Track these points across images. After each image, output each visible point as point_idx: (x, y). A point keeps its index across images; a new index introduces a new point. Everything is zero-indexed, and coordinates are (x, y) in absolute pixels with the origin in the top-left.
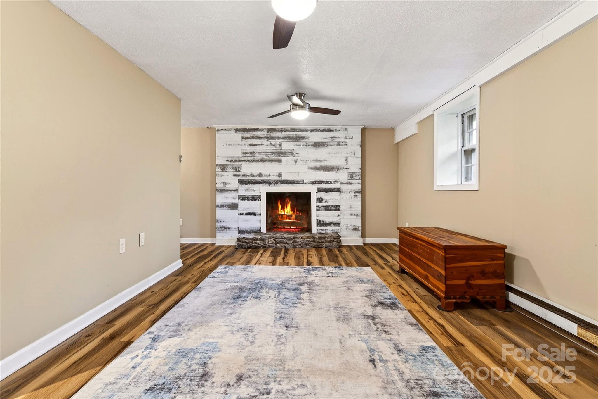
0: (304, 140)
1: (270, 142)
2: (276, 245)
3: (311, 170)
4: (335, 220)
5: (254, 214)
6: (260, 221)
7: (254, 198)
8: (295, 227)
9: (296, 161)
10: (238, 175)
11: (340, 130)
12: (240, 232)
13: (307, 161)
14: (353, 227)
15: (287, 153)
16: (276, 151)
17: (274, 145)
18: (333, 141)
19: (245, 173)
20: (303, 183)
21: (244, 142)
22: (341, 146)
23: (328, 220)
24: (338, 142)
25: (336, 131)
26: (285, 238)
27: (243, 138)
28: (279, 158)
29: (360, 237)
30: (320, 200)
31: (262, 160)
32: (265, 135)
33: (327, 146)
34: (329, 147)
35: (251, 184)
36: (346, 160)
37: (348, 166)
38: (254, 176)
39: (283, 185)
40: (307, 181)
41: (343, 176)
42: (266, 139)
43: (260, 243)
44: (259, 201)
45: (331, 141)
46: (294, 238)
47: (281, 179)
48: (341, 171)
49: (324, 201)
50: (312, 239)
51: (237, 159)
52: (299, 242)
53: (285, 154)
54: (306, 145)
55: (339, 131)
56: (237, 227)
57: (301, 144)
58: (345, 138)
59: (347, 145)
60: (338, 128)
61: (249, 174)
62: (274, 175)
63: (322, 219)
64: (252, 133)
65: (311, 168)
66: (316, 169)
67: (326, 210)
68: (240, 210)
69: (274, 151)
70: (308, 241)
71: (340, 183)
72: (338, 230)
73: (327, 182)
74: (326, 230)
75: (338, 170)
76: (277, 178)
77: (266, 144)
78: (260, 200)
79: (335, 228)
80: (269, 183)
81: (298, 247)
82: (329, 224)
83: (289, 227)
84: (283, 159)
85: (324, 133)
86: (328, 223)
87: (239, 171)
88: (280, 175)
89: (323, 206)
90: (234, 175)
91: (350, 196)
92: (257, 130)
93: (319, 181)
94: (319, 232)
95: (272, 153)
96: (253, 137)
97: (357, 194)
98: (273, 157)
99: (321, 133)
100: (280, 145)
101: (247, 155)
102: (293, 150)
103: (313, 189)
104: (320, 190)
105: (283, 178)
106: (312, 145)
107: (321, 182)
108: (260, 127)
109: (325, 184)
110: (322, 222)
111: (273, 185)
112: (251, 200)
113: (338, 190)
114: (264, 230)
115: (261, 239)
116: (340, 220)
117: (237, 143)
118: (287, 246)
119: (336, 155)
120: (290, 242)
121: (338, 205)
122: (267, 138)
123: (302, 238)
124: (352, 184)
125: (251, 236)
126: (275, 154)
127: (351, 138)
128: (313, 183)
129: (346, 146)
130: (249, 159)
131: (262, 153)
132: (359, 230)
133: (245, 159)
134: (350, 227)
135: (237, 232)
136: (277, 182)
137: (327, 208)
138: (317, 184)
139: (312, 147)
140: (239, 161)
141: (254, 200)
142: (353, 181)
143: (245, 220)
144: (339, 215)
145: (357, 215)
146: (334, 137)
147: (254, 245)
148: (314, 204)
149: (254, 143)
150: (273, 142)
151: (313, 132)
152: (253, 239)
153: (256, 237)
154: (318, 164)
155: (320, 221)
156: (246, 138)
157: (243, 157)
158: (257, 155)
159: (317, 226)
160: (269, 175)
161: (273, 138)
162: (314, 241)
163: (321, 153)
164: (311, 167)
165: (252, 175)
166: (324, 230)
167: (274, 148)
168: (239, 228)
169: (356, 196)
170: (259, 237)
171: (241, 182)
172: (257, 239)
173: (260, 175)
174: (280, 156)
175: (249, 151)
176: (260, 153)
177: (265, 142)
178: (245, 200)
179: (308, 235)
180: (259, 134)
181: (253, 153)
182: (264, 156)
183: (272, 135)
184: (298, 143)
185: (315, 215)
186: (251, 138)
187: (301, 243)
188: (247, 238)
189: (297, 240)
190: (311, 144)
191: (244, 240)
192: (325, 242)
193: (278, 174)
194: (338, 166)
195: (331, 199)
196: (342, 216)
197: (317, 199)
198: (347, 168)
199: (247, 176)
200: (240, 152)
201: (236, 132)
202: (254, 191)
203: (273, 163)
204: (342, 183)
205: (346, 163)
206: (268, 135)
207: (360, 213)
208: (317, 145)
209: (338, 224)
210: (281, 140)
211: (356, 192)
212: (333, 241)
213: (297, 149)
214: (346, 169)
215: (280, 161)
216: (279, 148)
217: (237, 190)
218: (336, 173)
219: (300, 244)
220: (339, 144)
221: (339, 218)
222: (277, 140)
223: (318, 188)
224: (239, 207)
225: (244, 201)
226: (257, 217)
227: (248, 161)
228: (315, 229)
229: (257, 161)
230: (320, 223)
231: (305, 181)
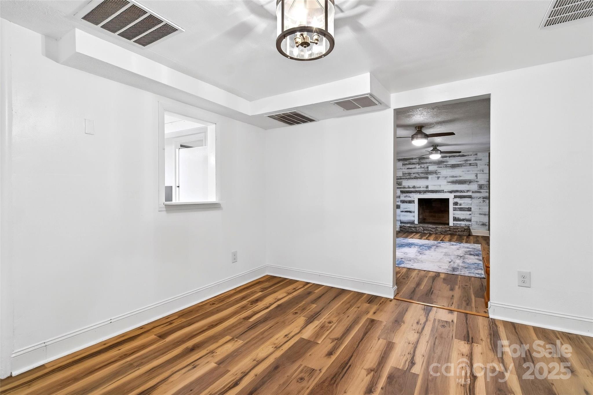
0: (445, 164)
1: (421, 166)
2: (424, 231)
3: (450, 183)
4: (468, 217)
5: (410, 212)
6: (414, 217)
7: (410, 202)
9: (438, 178)
10: (400, 188)
11: (471, 155)
12: (401, 223)
13: (446, 177)
14: (481, 223)
15: (431, 172)
16: (425, 171)
17: (423, 168)
18: (466, 163)
19: (404, 186)
20: (444, 192)
21: (404, 167)
22: (472, 166)
23: (462, 217)
24: (470, 164)
25: (468, 155)
26: (430, 227)
27: (403, 165)
28: (427, 176)
29: (487, 230)
30: (456, 204)
31: (416, 178)
32: (418, 162)
33: (462, 167)
34: (463, 167)
35: (409, 193)
36: (476, 176)
37: (478, 180)
38: (410, 188)
39: (429, 193)
40: (446, 191)
41: (474, 187)
42: (418, 164)
43: (413, 229)
44: (414, 204)
45: (464, 163)
46: (436, 228)
47: (427, 190)
48: (472, 183)
49: (459, 204)
50: (449, 229)
51: (399, 178)
52: (439, 230)
53: (431, 173)
54: (446, 167)
55: (471, 156)
56: (400, 219)
57: (442, 166)
58: (476, 160)
59: (477, 165)
60: (470, 153)
61: (407, 187)
62: (423, 187)
63: (457, 216)
64: (408, 161)
65: (449, 182)
66: (453, 182)
67: (460, 210)
68: (402, 209)
69: (423, 172)
70: (446, 230)
71: (471, 192)
72: (470, 224)
73: (461, 191)
74: (460, 224)
75: (470, 182)
76: (425, 189)
77: (418, 168)
78: (414, 203)
79: (467, 223)
80: (420, 192)
81: (438, 233)
82: (463, 220)
84: (430, 177)
85: (459, 157)
86: (462, 220)
87: (401, 185)
88: (427, 187)
89: (458, 208)
90: (398, 188)
91: (479, 201)
92: (412, 159)
93: (455, 191)
94: (455, 225)
95: (422, 173)
96: (410, 164)
97: (485, 200)
98: (422, 175)
99: (457, 158)
100: (428, 168)
101: (406, 175)
102: (437, 170)
103: (451, 196)
104: (455, 197)
105: (430, 189)
106: (450, 167)
107: (457, 191)
108: (414, 157)
109: (460, 193)
110: (457, 219)
111: (422, 193)
112: (408, 203)
113: (470, 197)
114: (416, 222)
115: (414, 227)
116: (471, 217)
117: (400, 168)
118: (431, 232)
119: (469, 172)
120: (434, 230)
121: (470, 207)
122: (419, 164)
123: (441, 228)
124: (481, 192)
125: (409, 225)
126: (424, 174)
127: (480, 160)
128: (451, 192)
129: (476, 166)
130: (407, 177)
131: (415, 173)
132: (486, 225)
133: (405, 177)
134: (479, 223)
135: (400, 222)
136: (425, 192)
137: (461, 209)
138: (454, 192)
139: (450, 168)
140: (401, 179)
141: (410, 203)
142: (481, 191)
143: (404, 216)
144: (470, 214)
145: (485, 215)
146: (467, 160)
147: (410, 230)
148: (451, 206)
149: (410, 167)
150: (423, 166)
151: (451, 158)
152: (409, 227)
153: (411, 226)
154: (455, 179)
155: (456, 218)
156: (406, 164)
157: (403, 176)
158: (412, 174)
159: (454, 221)
160: (420, 187)
161: (423, 163)
163: (457, 172)
164: (449, 181)
165: (409, 187)
166: (458, 224)
167: (423, 169)
168: (400, 220)
169: (484, 201)
170: (413, 226)
171: (402, 192)
172: (412, 227)
173: (414, 187)
174: (427, 175)
175: (407, 172)
176: (414, 173)
177: (418, 166)
178: (404, 203)
179: (447, 226)
180: (414, 161)
181: (410, 174)
182: (417, 175)
183: (422, 162)
184: (441, 166)
185: (452, 213)
186: (408, 165)
187: (441, 231)
188: (405, 226)
190: (449, 166)
191: (404, 227)
192: (458, 231)
194: (470, 180)
195: (465, 203)
196: (472, 215)
197: (454, 203)
198: (477, 182)
199: (405, 188)
200: (401, 173)
201: (399, 161)
202: (410, 197)
203: (422, 179)
204: (473, 192)
205: (476, 178)
206: (419, 162)
207: (488, 213)
208: (454, 166)
209: (470, 220)
210: (428, 164)
211: (484, 198)
212: (465, 231)
213: (439, 170)
214: (476, 182)
215: (427, 178)
216: (426, 169)
217: (399, 197)
218: (468, 185)
219: (440, 232)
220: (470, 165)
221: (470, 216)
222: (425, 165)
223: (454, 196)
224: (401, 207)
225: (403, 204)
226: (412, 214)
227: (406, 179)
228: (451, 223)
229: (412, 179)
230: (455, 219)
231: (445, 191)
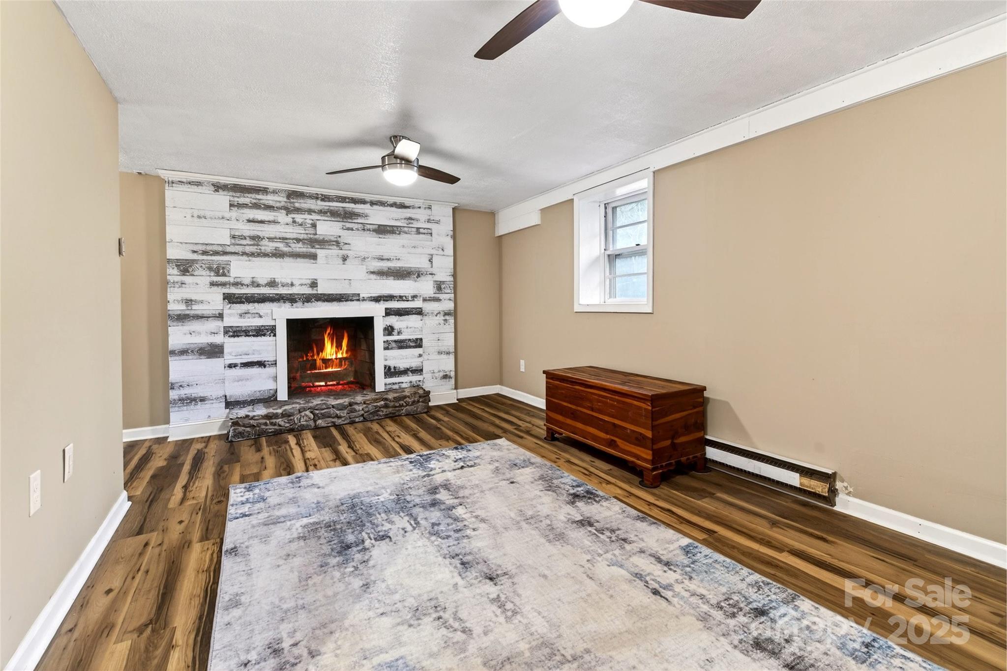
0: (360, 221)
1: (293, 218)
2: (315, 421)
3: (373, 277)
4: (414, 363)
5: (261, 364)
6: (275, 378)
7: (260, 332)
8: (335, 383)
9: (345, 259)
10: (223, 284)
11: (420, 207)
12: (230, 404)
13: (364, 258)
14: (442, 374)
15: (327, 241)
16: (305, 236)
17: (301, 225)
18: (410, 225)
19: (239, 280)
20: (358, 300)
21: (235, 213)
22: (421, 236)
23: (402, 365)
24: (417, 228)
25: (414, 207)
26: (333, 407)
27: (231, 205)
28: (313, 250)
29: (452, 389)
30: (389, 330)
31: (278, 254)
32: (283, 204)
33: (399, 234)
34: (404, 236)
35: (254, 302)
36: (430, 261)
37: (433, 270)
38: (258, 286)
39: (319, 303)
40: (366, 296)
41: (426, 287)
42: (284, 212)
43: (282, 423)
44: (272, 338)
45: (406, 225)
46: (351, 404)
47: (315, 292)
48: (422, 278)
49: (395, 332)
50: (382, 403)
51: (220, 249)
52: (359, 411)
53: (323, 243)
54: (364, 230)
55: (419, 209)
56: (221, 393)
57: (355, 226)
58: (429, 221)
59: (431, 234)
60: (417, 203)
61: (247, 281)
62: (302, 285)
63: (392, 363)
64: (253, 196)
65: (373, 273)
66: (382, 273)
67: (400, 348)
68: (229, 359)
69: (301, 237)
70: (376, 407)
71: (422, 299)
72: (419, 381)
73: (401, 298)
74: (399, 383)
75: (419, 276)
76: (308, 291)
77: (285, 223)
78: (275, 335)
79: (414, 378)
80: (291, 299)
81: (357, 420)
82: (405, 372)
83: (323, 384)
84: (321, 253)
85: (394, 209)
86: (403, 371)
87: (224, 275)
88: (314, 284)
89: (395, 341)
90: (213, 284)
91: (437, 322)
92: (265, 191)
93: (386, 297)
94: (388, 387)
95: (298, 240)
96: (256, 206)
97: (447, 317)
98: (299, 248)
99: (389, 208)
100: (314, 226)
101: (244, 242)
102: (340, 237)
103: (376, 311)
104: (389, 312)
105: (321, 289)
106: (374, 231)
107: (390, 298)
108: (271, 186)
109: (398, 301)
110: (392, 370)
111: (300, 304)
112: (254, 336)
113: (419, 312)
114: (283, 395)
115: (283, 415)
116: (422, 363)
117: (220, 215)
118: (339, 422)
119: (413, 250)
120: (344, 413)
121: (419, 337)
122: (288, 211)
123: (365, 403)
124: (440, 300)
125: (261, 411)
126: (304, 243)
127: (438, 222)
128: (377, 299)
129: (429, 237)
130: (248, 249)
131: (276, 238)
132: (450, 377)
133: (239, 249)
134: (437, 375)
135: (223, 405)
136: (308, 299)
137: (402, 345)
138: (384, 300)
139: (374, 233)
140: (225, 253)
141: (261, 335)
142: (441, 296)
143: (240, 380)
144: (420, 356)
145: (448, 353)
146: (410, 219)
147: (271, 428)
148: (379, 338)
149: (260, 218)
150: (299, 218)
151: (375, 207)
152: (267, 417)
153: (271, 410)
154: (385, 265)
155: (389, 367)
156: (240, 206)
157: (234, 245)
158: (265, 242)
159: (385, 378)
160: (292, 285)
161: (298, 210)
162: (386, 406)
163: (390, 246)
164: (372, 271)
165: (254, 284)
166: (396, 383)
167: (301, 230)
168: (226, 396)
169: (446, 320)
170: (280, 411)
171: (231, 299)
172: (276, 416)
173: (272, 284)
174: (313, 247)
175: (246, 234)
176: (271, 239)
177: (282, 217)
178: (238, 336)
179: (370, 396)
180: (269, 199)
181: (256, 239)
182: (281, 246)
183: (297, 205)
184: (348, 225)
185: (382, 358)
186: (251, 208)
187: (363, 412)
188: (254, 416)
189: (357, 407)
190: (371, 227)
191: (247, 421)
192: (405, 404)
193: (309, 282)
194: (417, 270)
195: (408, 327)
196: (425, 357)
197: (385, 329)
198: (432, 274)
199: (242, 285)
200: (227, 233)
201: (217, 191)
202: (261, 317)
203: (299, 260)
204: (425, 300)
205: (430, 266)
206: (289, 204)
207: (452, 350)
208: (382, 230)
209: (418, 371)
210: (315, 217)
211: (446, 314)
212: (418, 401)
213: (346, 236)
214: (431, 276)
215: (314, 257)
216: (311, 231)
217: (220, 316)
218: (416, 281)
219: (362, 415)
220: (418, 231)
221: (421, 359)
222: (307, 216)
223: (386, 309)
224: (226, 351)
225: (236, 339)
226: (269, 371)
227: (244, 254)
228: (381, 383)
229: (266, 255)
230: (390, 372)
231: (361, 296)
